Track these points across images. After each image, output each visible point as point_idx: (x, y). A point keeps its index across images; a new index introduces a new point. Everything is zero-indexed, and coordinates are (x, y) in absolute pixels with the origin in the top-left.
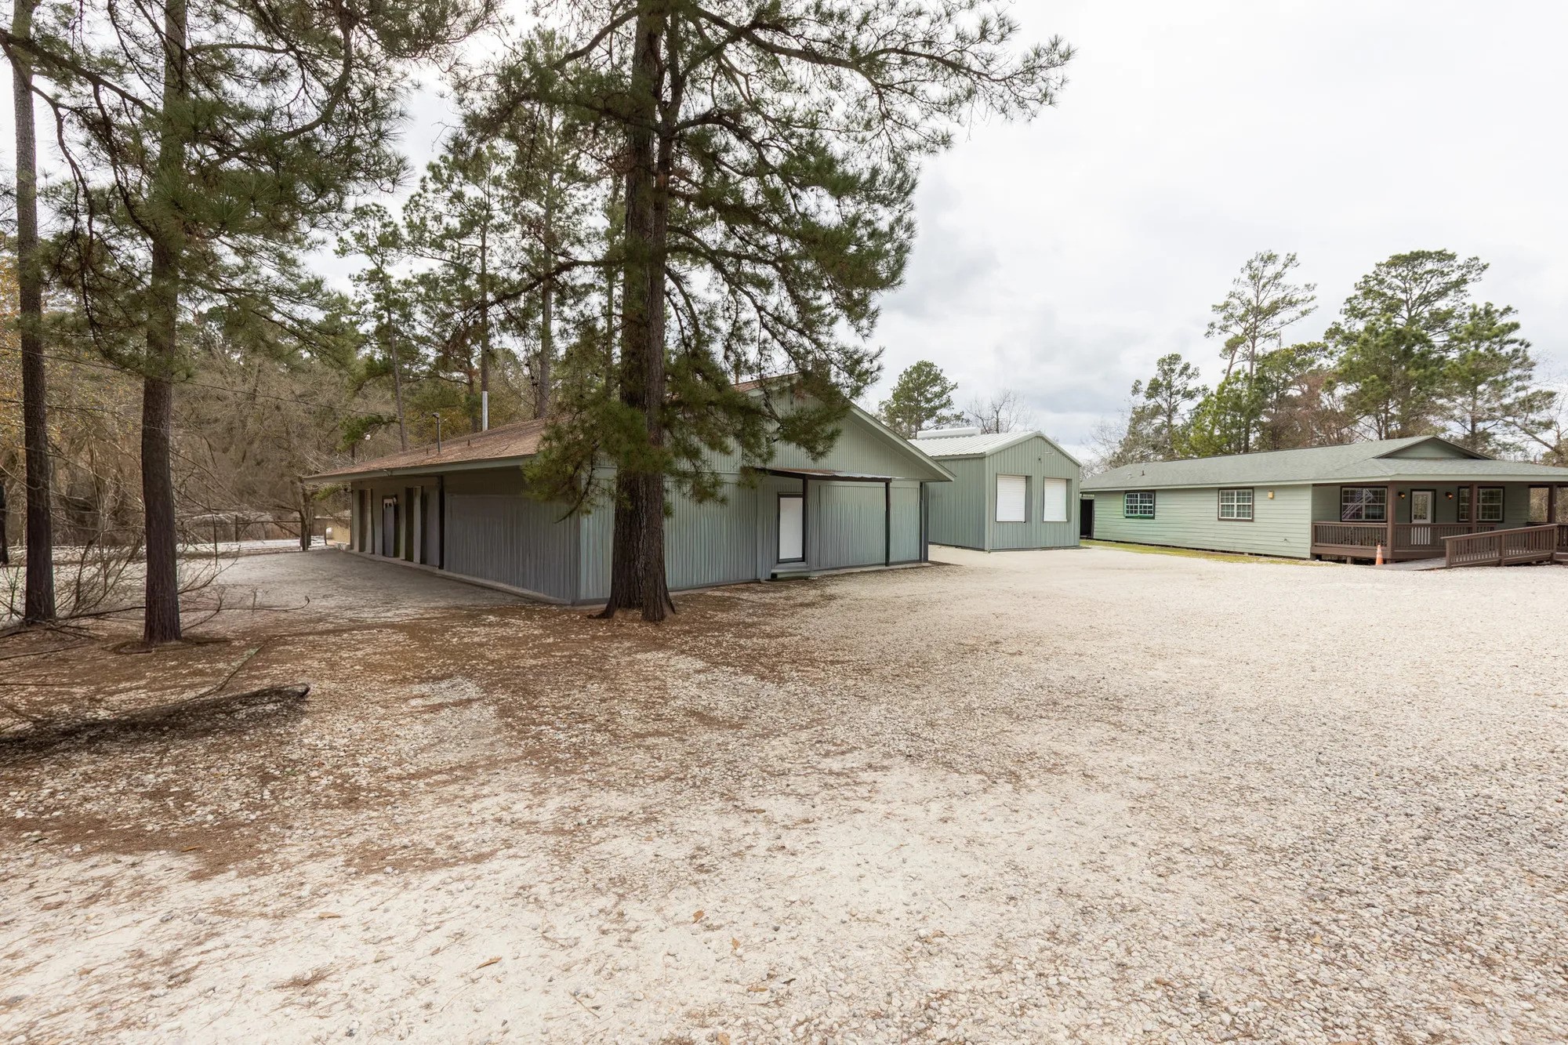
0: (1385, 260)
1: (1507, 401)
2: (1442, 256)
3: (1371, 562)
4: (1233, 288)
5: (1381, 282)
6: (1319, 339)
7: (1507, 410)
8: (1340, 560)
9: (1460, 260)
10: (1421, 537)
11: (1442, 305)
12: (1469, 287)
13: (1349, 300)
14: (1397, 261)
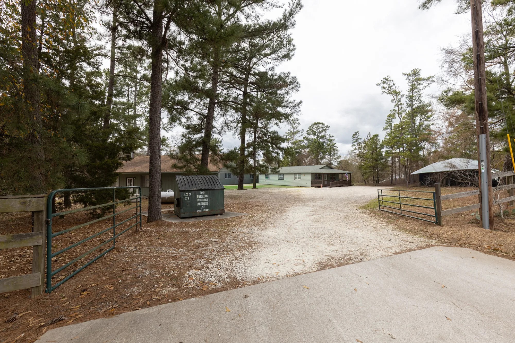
0: (313, 123)
1: (335, 157)
2: (323, 124)
3: (320, 187)
4: (289, 129)
5: (312, 128)
6: (302, 139)
7: (335, 159)
8: (316, 187)
9: (325, 125)
10: (326, 183)
11: (323, 134)
12: (327, 131)
13: (307, 131)
14: (315, 124)
